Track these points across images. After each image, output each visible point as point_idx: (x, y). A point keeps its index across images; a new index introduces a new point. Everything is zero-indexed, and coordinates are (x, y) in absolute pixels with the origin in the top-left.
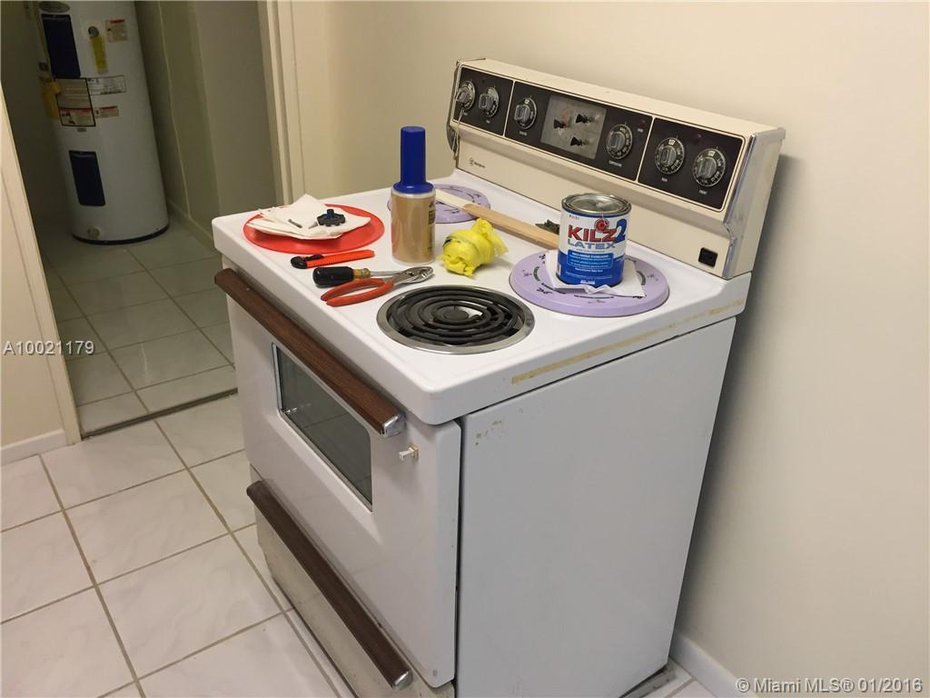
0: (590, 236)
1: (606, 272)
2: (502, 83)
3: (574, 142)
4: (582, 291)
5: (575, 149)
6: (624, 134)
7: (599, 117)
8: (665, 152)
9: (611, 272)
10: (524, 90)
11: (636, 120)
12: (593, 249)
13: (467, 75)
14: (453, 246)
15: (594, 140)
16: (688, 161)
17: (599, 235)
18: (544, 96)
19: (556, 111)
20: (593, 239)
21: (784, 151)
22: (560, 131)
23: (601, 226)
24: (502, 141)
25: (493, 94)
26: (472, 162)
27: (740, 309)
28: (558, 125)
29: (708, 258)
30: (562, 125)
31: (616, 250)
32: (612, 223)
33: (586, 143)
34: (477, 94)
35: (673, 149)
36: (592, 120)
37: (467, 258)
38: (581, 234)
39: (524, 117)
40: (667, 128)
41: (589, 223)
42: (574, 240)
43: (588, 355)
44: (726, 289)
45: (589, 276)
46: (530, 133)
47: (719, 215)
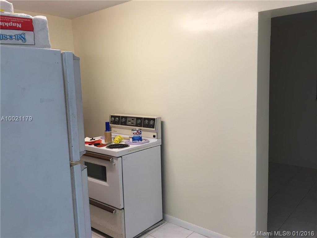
0: (136, 133)
1: (139, 139)
2: (119, 117)
3: (132, 123)
4: (136, 142)
5: (132, 124)
6: (139, 121)
7: (135, 119)
8: (145, 122)
9: (140, 139)
10: (122, 117)
11: (141, 118)
12: (137, 136)
13: (112, 116)
14: (115, 139)
15: (135, 123)
16: (149, 123)
17: (137, 133)
18: (126, 118)
19: (128, 119)
20: (137, 134)
21: (162, 121)
22: (129, 122)
23: (138, 132)
24: (120, 126)
25: (117, 119)
26: (114, 131)
27: (161, 144)
28: (129, 121)
29: (154, 136)
30: (130, 121)
31: (140, 136)
32: (139, 131)
33: (134, 123)
34: (114, 119)
35: (147, 121)
36: (134, 120)
37: (118, 140)
38: (135, 133)
39: (123, 121)
40: (145, 119)
41: (136, 132)
42: (134, 135)
43: (138, 149)
44: (158, 141)
45: (137, 140)
46: (125, 124)
47: (154, 129)
